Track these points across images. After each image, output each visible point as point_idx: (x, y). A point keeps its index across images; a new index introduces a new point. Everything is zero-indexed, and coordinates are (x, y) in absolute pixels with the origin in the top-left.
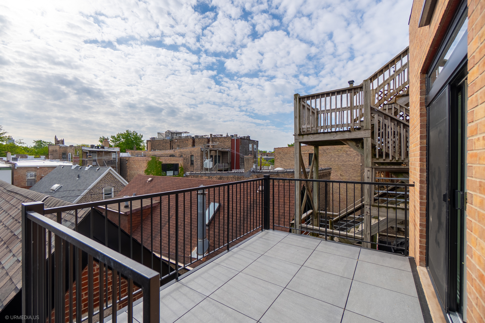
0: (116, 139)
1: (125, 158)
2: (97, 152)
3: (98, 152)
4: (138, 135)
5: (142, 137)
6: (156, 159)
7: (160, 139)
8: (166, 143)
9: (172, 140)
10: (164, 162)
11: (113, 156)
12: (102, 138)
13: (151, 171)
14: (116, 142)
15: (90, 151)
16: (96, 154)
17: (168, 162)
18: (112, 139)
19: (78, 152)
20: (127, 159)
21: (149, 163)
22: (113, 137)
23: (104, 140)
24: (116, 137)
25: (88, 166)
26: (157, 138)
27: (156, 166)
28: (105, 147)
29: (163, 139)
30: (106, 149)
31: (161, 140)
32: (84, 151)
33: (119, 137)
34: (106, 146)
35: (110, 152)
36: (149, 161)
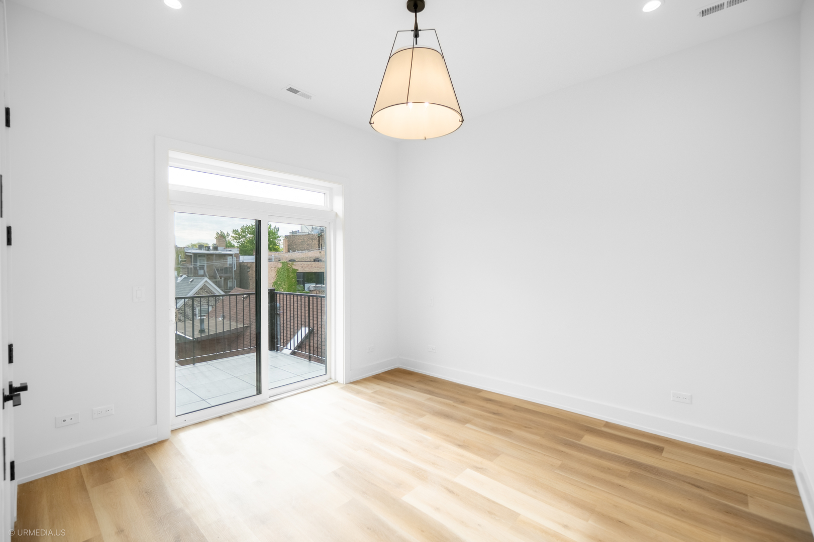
0: (239, 235)
1: (246, 264)
2: (206, 256)
3: (208, 255)
4: (272, 227)
5: (278, 230)
6: (288, 265)
7: (304, 234)
8: (312, 239)
9: (321, 235)
10: (300, 270)
11: (229, 260)
12: (220, 233)
13: (281, 283)
14: (240, 239)
15: (195, 254)
16: (205, 259)
17: (307, 270)
18: (234, 235)
19: (180, 255)
20: (249, 265)
21: (279, 272)
22: (235, 231)
23: (221, 237)
24: (240, 231)
25: (181, 276)
26: (300, 231)
27: (288, 276)
28: (219, 248)
29: (309, 234)
30: (221, 251)
31: (306, 235)
32: (187, 254)
33: (243, 231)
34: (220, 246)
35: (225, 255)
36: (278, 268)
